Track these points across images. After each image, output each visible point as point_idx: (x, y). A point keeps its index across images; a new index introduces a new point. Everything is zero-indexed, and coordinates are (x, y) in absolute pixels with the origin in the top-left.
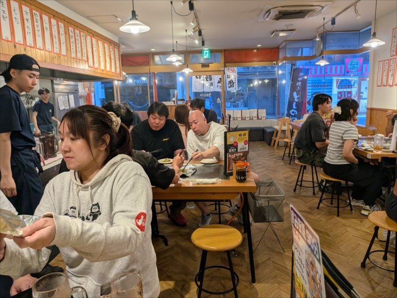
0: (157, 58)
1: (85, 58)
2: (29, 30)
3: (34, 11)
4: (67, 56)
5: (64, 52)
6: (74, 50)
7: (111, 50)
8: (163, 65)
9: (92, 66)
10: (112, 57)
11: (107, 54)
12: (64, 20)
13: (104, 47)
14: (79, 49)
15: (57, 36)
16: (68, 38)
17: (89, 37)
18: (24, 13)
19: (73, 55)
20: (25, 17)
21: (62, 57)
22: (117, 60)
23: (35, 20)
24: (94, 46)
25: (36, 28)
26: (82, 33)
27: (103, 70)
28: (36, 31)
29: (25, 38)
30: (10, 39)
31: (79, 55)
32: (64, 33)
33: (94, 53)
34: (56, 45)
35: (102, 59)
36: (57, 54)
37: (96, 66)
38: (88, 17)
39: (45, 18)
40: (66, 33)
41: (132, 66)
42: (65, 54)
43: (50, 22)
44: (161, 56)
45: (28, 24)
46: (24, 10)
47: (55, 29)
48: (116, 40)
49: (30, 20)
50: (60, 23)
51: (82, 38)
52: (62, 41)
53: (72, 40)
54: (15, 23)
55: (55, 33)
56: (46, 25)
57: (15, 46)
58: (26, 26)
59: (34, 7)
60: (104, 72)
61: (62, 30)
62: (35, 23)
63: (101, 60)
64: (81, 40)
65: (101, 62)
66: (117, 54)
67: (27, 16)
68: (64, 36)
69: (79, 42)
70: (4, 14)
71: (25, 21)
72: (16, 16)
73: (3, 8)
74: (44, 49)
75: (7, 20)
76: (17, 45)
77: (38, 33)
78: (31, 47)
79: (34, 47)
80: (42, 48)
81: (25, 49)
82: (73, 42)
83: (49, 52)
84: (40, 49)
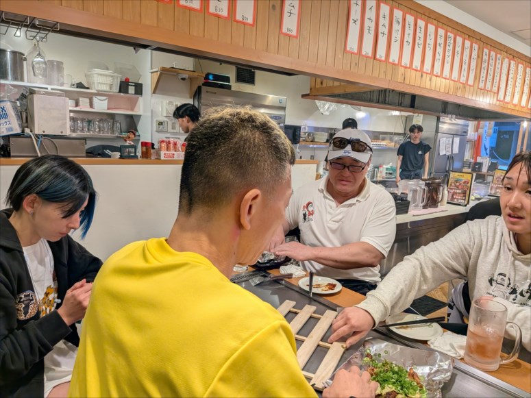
1: (495, 89)
2: (439, 57)
3: (449, 34)
4: (473, 86)
5: (471, 82)
6: (484, 79)
9: (502, 99)
11: (527, 82)
12: (480, 40)
13: (525, 73)
14: (490, 77)
15: (467, 61)
16: (480, 64)
17: (506, 61)
18: (439, 37)
19: (482, 85)
20: (439, 42)
21: (468, 87)
23: (448, 44)
24: (511, 72)
25: (447, 54)
26: (499, 56)
27: (515, 105)
28: (446, 57)
29: (433, 66)
30: (419, 69)
31: (489, 85)
32: (476, 57)
33: (509, 82)
34: (464, 73)
35: (518, 89)
36: (463, 84)
37: (508, 99)
38: (513, 34)
39: (459, 40)
40: (478, 57)
42: (472, 84)
43: (463, 44)
45: (440, 50)
46: (439, 34)
47: (467, 52)
49: (442, 45)
50: (474, 45)
51: (498, 61)
52: (472, 68)
53: (485, 65)
54: (427, 49)
55: (466, 58)
56: (458, 49)
57: (422, 76)
58: (437, 52)
59: (449, 29)
60: (517, 108)
61: (475, 54)
62: (447, 47)
63: (516, 91)
64: (495, 65)
65: (516, 94)
67: (441, 41)
68: (475, 61)
69: (493, 68)
70: (419, 41)
71: (438, 45)
72: (430, 41)
73: (420, 34)
74: (450, 79)
75: (421, 46)
76: (424, 75)
77: (448, 59)
78: (437, 76)
79: (440, 76)
80: (448, 77)
81: (430, 79)
82: (484, 68)
83: (455, 81)
84: (446, 79)
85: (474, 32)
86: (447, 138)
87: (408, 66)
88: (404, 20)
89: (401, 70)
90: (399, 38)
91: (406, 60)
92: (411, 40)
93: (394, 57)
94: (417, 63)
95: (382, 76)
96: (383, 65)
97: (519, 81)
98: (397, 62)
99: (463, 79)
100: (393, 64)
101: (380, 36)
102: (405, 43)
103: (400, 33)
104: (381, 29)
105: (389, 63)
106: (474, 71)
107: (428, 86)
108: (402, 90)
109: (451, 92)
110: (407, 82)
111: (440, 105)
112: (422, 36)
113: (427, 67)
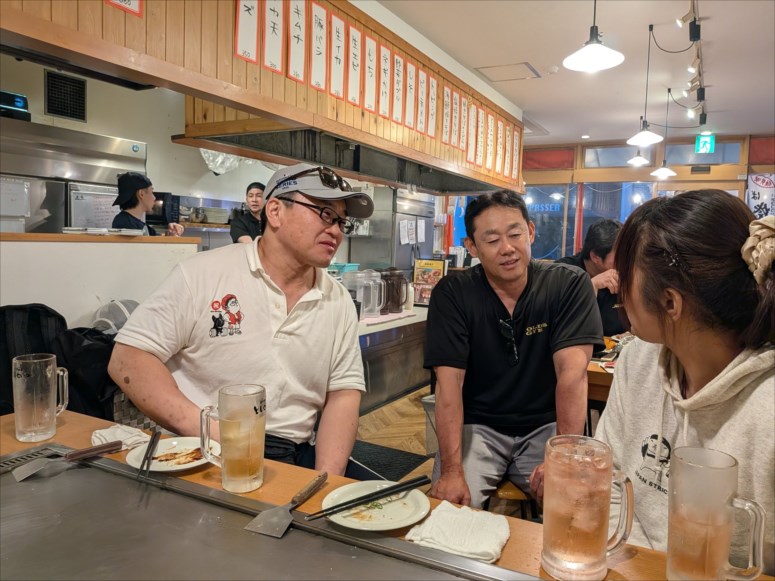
0: (590, 156)
1: (463, 145)
2: (385, 88)
3: (396, 57)
4: (435, 138)
5: (431, 131)
6: (449, 129)
7: (508, 133)
8: (599, 168)
9: (472, 160)
10: (508, 148)
11: (500, 140)
12: (438, 74)
13: (497, 128)
14: (455, 128)
15: (424, 101)
16: (441, 107)
17: (473, 107)
18: (382, 60)
19: (445, 138)
20: (383, 66)
21: (428, 139)
22: (516, 153)
23: (396, 72)
24: (480, 124)
25: (396, 86)
26: (463, 99)
27: (489, 171)
28: (395, 91)
29: (378, 102)
30: (357, 103)
31: (455, 138)
32: (435, 97)
33: (479, 138)
34: (422, 118)
35: (490, 149)
36: (421, 133)
37: (479, 161)
38: (477, 71)
39: (411, 68)
40: (438, 97)
41: (537, 169)
42: (433, 135)
43: (417, 76)
44: (599, 150)
45: (385, 78)
46: (382, 55)
47: (423, 89)
48: (517, 113)
49: (388, 72)
50: (431, 79)
51: (463, 108)
52: (431, 112)
53: (447, 110)
54: (368, 75)
55: (422, 96)
56: (411, 82)
57: (363, 114)
58: (382, 81)
59: (397, 50)
60: (491, 175)
61: (433, 92)
62: (396, 77)
63: (489, 151)
64: (460, 111)
65: (488, 155)
66: (516, 141)
67: (386, 65)
68: (435, 102)
69: (457, 115)
70: (355, 60)
71: (382, 72)
72: (371, 63)
73: (355, 50)
74: (403, 123)
75: (358, 69)
76: (366, 113)
77: (398, 95)
78: (384, 118)
79: (389, 118)
80: (400, 121)
81: (376, 121)
82: (447, 114)
83: (410, 128)
84: (397, 123)
85: (430, 60)
86: (409, 220)
87: (341, 95)
88: (329, 23)
89: (330, 102)
90: (323, 50)
91: (337, 87)
92: (342, 57)
93: (318, 78)
94: (354, 94)
95: (302, 105)
96: (302, 89)
97: (491, 138)
98: (323, 87)
99: (421, 127)
100: (318, 90)
101: (293, 42)
102: (334, 60)
103: (324, 41)
104: (294, 31)
105: (311, 86)
106: (434, 117)
107: (373, 132)
108: (334, 132)
109: (406, 144)
110: (341, 120)
111: (394, 166)
112: (358, 53)
113: (370, 102)
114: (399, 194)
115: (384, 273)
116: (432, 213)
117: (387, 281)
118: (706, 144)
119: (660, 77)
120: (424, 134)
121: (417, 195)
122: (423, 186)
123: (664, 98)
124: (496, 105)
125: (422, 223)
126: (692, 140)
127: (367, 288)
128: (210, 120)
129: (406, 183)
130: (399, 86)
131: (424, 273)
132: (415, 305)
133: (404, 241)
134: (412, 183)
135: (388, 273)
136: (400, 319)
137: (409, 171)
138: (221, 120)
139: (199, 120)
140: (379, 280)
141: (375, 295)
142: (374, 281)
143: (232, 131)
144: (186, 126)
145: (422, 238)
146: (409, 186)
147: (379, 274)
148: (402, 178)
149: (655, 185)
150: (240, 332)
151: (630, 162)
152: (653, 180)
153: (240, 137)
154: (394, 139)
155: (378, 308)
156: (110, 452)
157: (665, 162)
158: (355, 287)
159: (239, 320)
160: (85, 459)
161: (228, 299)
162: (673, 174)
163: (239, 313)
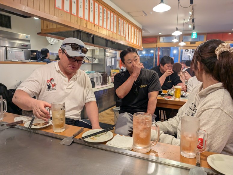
0: (161, 39)
1: (124, 36)
2: (101, 18)
3: (104, 9)
4: (116, 33)
5: (115, 31)
6: (120, 31)
7: (138, 32)
8: (164, 43)
9: (127, 40)
10: (138, 37)
11: (135, 34)
12: (117, 14)
13: (135, 31)
14: (122, 30)
16: (118, 24)
17: (127, 24)
18: (100, 9)
19: (119, 33)
20: (100, 11)
21: (114, 34)
22: (140, 38)
23: (104, 13)
24: (129, 29)
25: (104, 17)
26: (124, 22)
27: (132, 43)
29: (99, 22)
30: (93, 22)
31: (122, 33)
33: (129, 33)
34: (112, 27)
35: (133, 37)
36: (112, 32)
37: (129, 40)
38: (128, 13)
39: (109, 12)
40: (117, 21)
41: (147, 43)
43: (111, 14)
44: (164, 37)
45: (101, 15)
46: (100, 8)
47: (112, 18)
48: (140, 26)
49: (102, 13)
50: (115, 15)
51: (124, 24)
52: (115, 26)
53: (120, 25)
54: (96, 14)
55: (112, 21)
56: (109, 16)
57: (94, 26)
58: (100, 16)
59: (104, 6)
60: (133, 45)
61: (115, 19)
62: (104, 15)
63: (132, 38)
65: (132, 39)
66: (140, 35)
67: (101, 11)
68: (116, 22)
69: (123, 27)
70: (92, 9)
71: (100, 13)
72: (97, 10)
73: (92, 6)
74: (106, 29)
75: (93, 12)
76: (96, 26)
77: (105, 20)
78: (101, 27)
79: (102, 27)
80: (106, 28)
81: (98, 28)
82: (120, 26)
83: (109, 30)
84: (105, 29)
85: (114, 10)
86: (109, 58)
87: (88, 20)
89: (84, 22)
90: (82, 6)
91: (86, 17)
92: (88, 8)
93: (81, 14)
94: (91, 20)
95: (76, 23)
96: (76, 18)
97: (133, 34)
98: (82, 17)
99: (112, 30)
100: (81, 18)
101: (73, 3)
102: (85, 9)
103: (82, 3)
105: (79, 17)
106: (116, 27)
107: (98, 31)
108: (86, 31)
109: (108, 35)
110: (88, 27)
111: (104, 42)
112: (93, 7)
113: (96, 22)
114: (106, 51)
115: (102, 73)
116: (116, 56)
117: (103, 76)
118: (194, 36)
119: (181, 15)
120: (113, 32)
121: (111, 51)
122: (113, 48)
123: (182, 22)
124: (134, 24)
125: (113, 59)
126: (191, 34)
127: (97, 78)
128: (49, 28)
129: (108, 47)
130: (105, 18)
131: (114, 73)
132: (111, 83)
133: (108, 65)
134: (110, 47)
135: (103, 73)
136: (107, 86)
137: (109, 44)
138: (52, 28)
139: (45, 28)
140: (100, 75)
141: (99, 80)
142: (99, 76)
143: (55, 31)
144: (42, 30)
145: (113, 64)
146: (109, 48)
147: (100, 73)
148: (107, 46)
149: (180, 47)
150: (56, 89)
151: (173, 41)
152: (179, 46)
153: (58, 33)
154: (104, 33)
155: (100, 84)
156: (19, 123)
157: (183, 40)
158: (93, 77)
159: (55, 86)
160: (12, 126)
161: (51, 80)
162: (185, 44)
163: (55, 84)
